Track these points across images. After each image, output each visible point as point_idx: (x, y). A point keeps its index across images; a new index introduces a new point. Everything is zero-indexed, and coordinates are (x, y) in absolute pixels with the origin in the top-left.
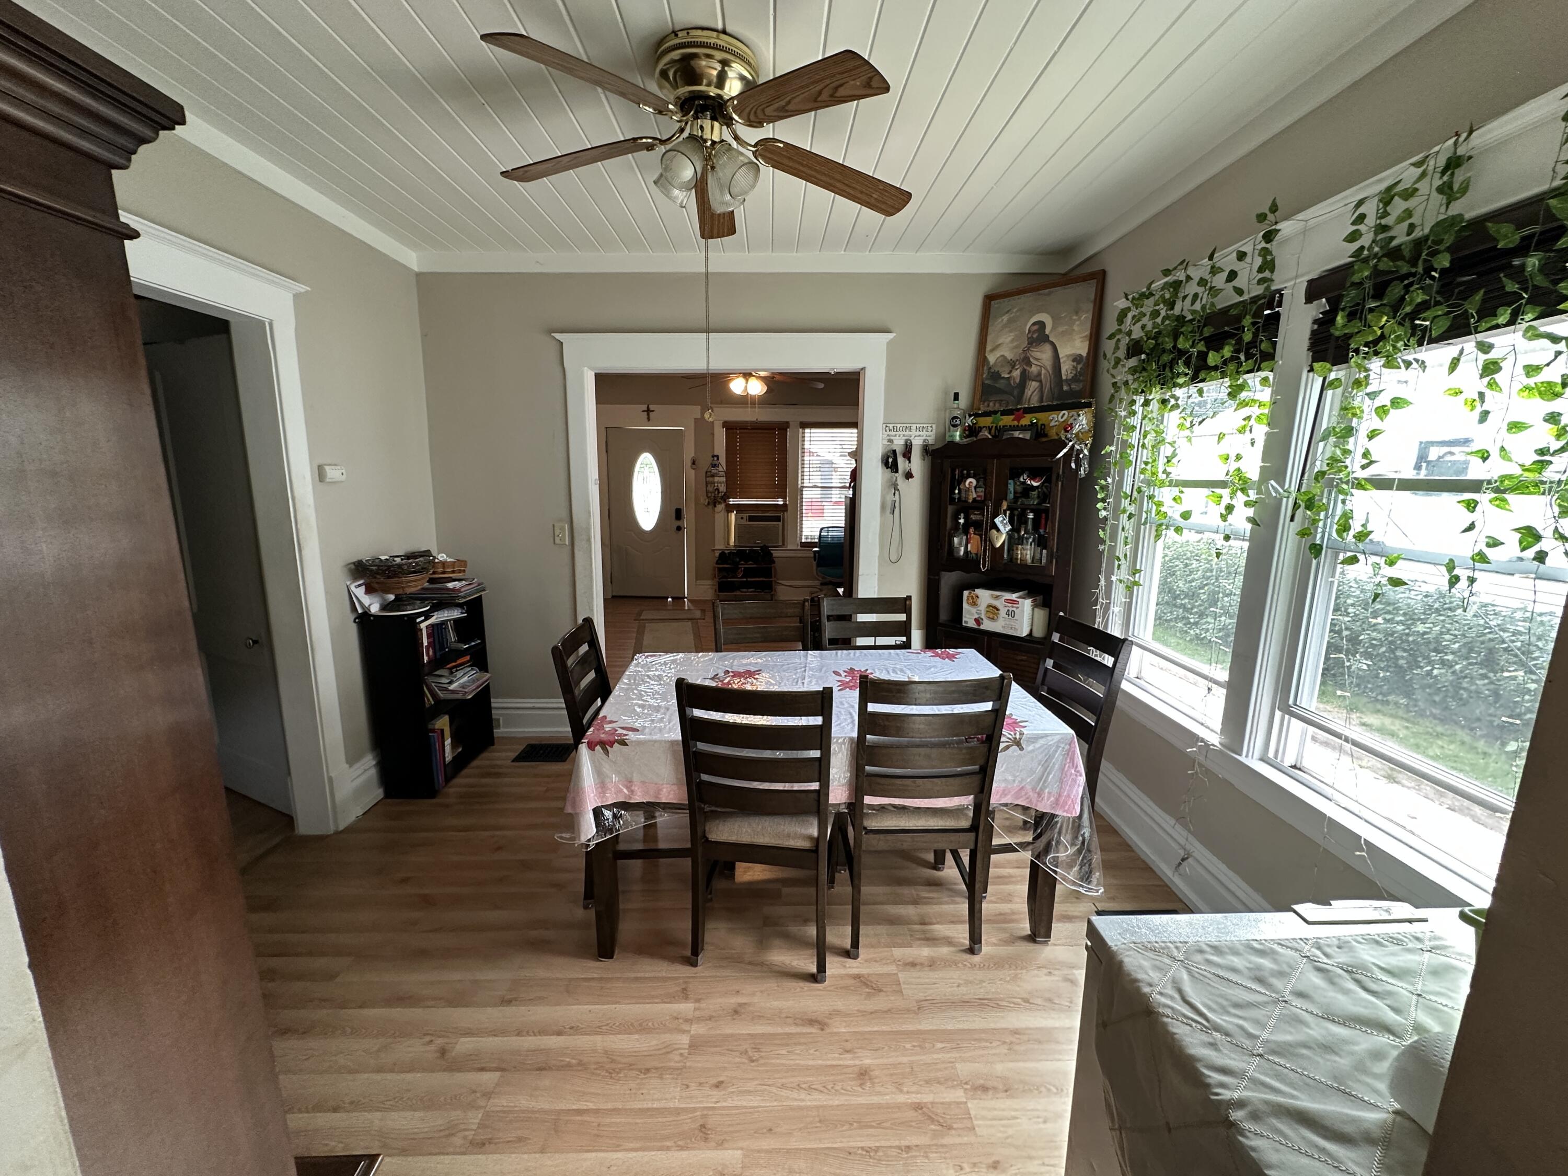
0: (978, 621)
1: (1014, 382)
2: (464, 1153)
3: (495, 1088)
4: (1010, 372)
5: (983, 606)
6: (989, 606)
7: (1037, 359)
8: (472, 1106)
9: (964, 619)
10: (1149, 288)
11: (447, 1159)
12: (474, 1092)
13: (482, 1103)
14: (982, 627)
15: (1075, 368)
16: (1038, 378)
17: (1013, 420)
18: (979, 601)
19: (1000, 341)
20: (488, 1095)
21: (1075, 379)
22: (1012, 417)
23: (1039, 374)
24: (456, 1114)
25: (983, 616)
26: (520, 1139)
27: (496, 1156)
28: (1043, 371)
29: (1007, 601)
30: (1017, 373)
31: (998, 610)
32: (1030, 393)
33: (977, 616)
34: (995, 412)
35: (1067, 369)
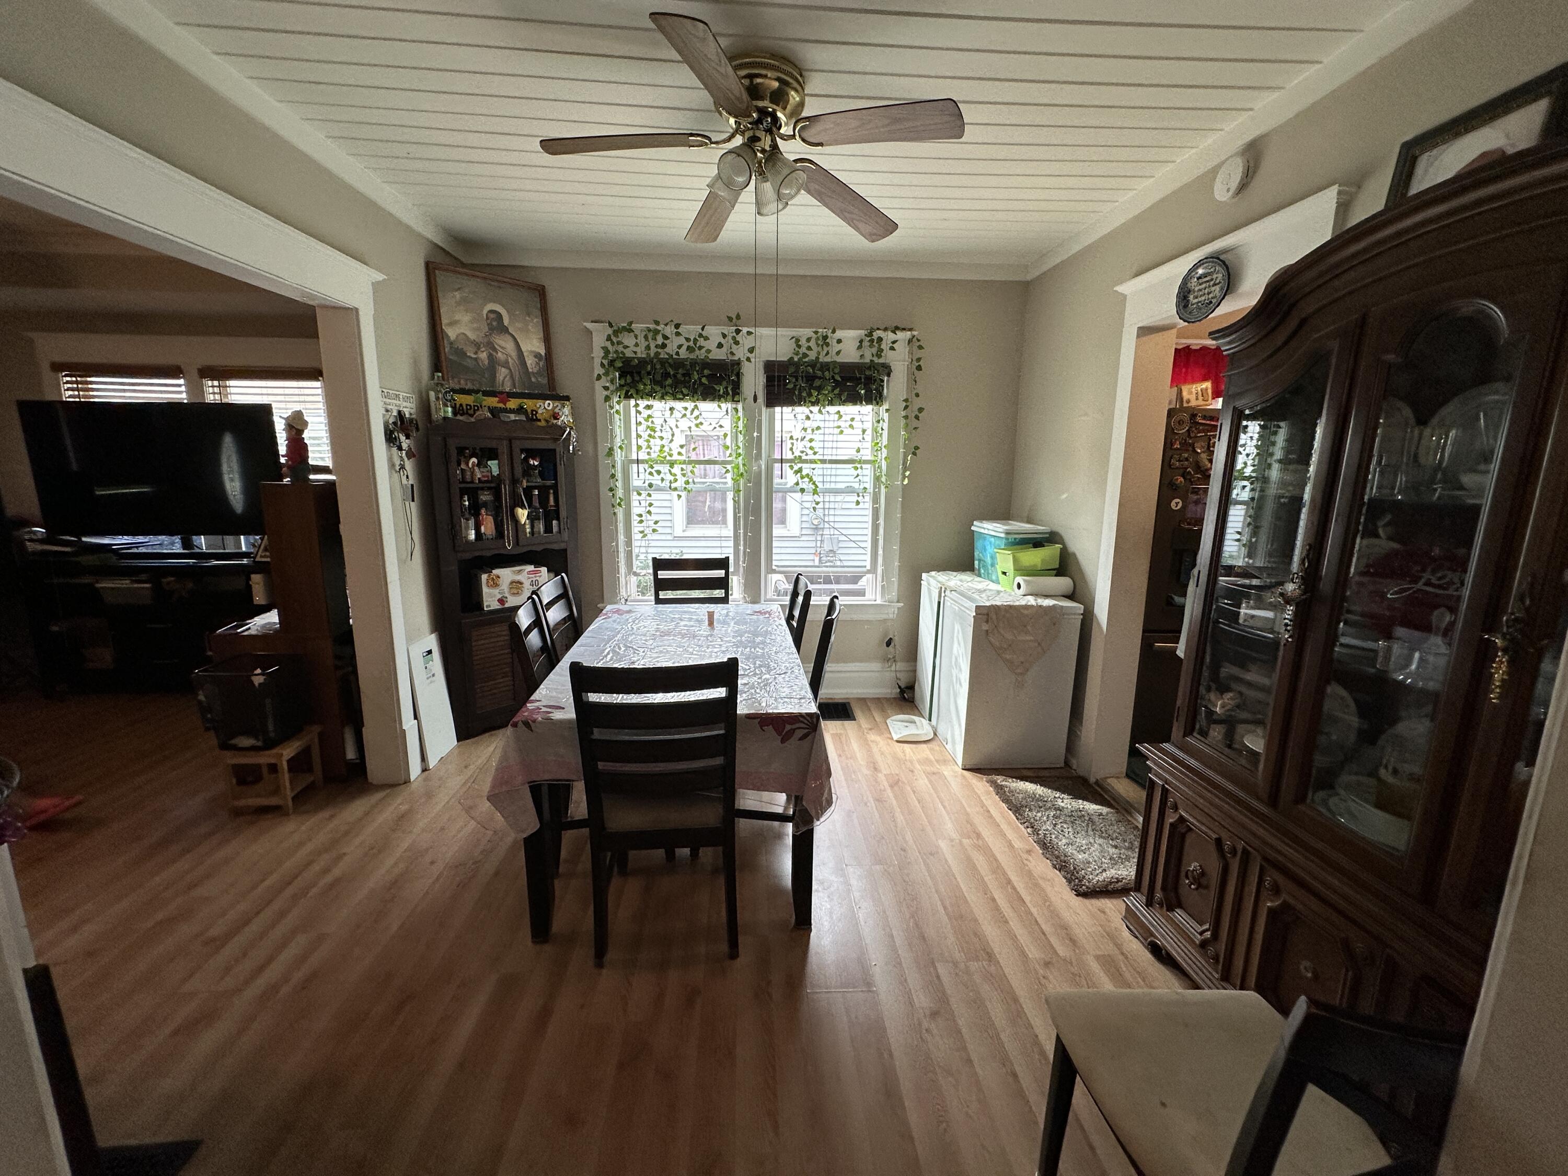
0: (501, 601)
1: (484, 365)
2: (998, 962)
3: (947, 961)
4: (476, 353)
5: (505, 584)
6: (512, 583)
7: (502, 348)
8: (967, 972)
9: (485, 604)
10: (630, 323)
11: (1007, 971)
12: (957, 974)
13: (962, 966)
14: (507, 605)
15: (538, 364)
16: (506, 365)
17: (498, 402)
18: (500, 581)
19: (457, 317)
20: (955, 964)
21: (539, 373)
22: (497, 399)
23: (507, 362)
24: (977, 978)
25: (506, 595)
26: (975, 934)
27: (992, 944)
28: (510, 360)
29: (529, 573)
30: (483, 356)
31: (521, 583)
32: (501, 378)
33: (499, 596)
34: (477, 392)
35: (530, 362)
